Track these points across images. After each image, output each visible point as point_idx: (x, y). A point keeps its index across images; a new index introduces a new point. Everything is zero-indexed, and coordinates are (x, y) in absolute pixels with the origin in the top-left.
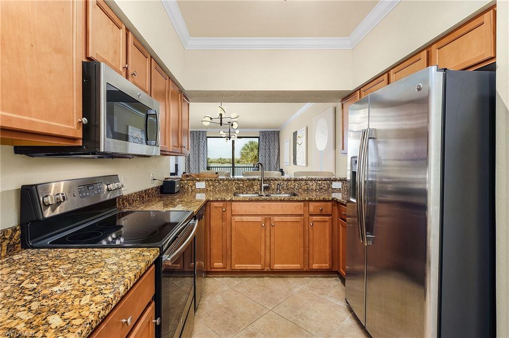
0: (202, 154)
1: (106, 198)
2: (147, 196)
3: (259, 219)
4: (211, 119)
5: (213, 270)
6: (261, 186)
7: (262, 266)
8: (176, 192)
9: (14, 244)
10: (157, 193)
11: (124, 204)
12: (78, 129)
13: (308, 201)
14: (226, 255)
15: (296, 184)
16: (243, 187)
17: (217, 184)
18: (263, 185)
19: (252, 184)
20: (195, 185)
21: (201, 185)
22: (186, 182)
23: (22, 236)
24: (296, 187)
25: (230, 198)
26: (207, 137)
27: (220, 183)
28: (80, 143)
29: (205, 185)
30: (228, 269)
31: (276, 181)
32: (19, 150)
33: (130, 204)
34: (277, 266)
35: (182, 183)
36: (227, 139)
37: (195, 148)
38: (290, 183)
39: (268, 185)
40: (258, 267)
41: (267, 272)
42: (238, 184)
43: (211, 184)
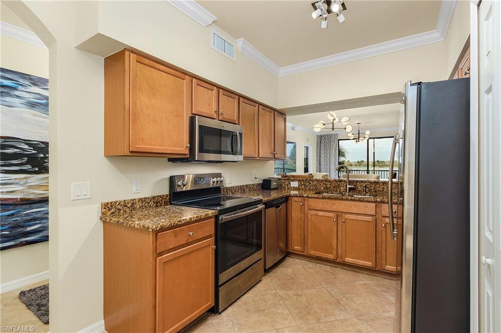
0: (333, 157)
1: (210, 186)
2: (248, 189)
3: (332, 215)
4: (324, 124)
5: (294, 252)
6: (346, 188)
7: (334, 257)
8: (272, 188)
9: (167, 202)
10: (258, 188)
11: (227, 192)
12: (186, 149)
13: (379, 202)
14: (304, 242)
15: (385, 187)
16: (330, 187)
17: (308, 184)
18: (348, 186)
19: (339, 185)
20: (290, 184)
21: (295, 184)
22: (283, 181)
23: (170, 199)
24: (385, 190)
25: (306, 195)
26: (339, 140)
27: (310, 183)
28: (188, 156)
29: (297, 184)
30: (305, 253)
31: (363, 183)
32: (170, 160)
33: (232, 193)
34: (349, 260)
35: (280, 182)
36: (357, 141)
37: (326, 151)
38: (378, 186)
39: (353, 187)
40: (331, 257)
41: (339, 264)
42: (326, 184)
43: (302, 183)
